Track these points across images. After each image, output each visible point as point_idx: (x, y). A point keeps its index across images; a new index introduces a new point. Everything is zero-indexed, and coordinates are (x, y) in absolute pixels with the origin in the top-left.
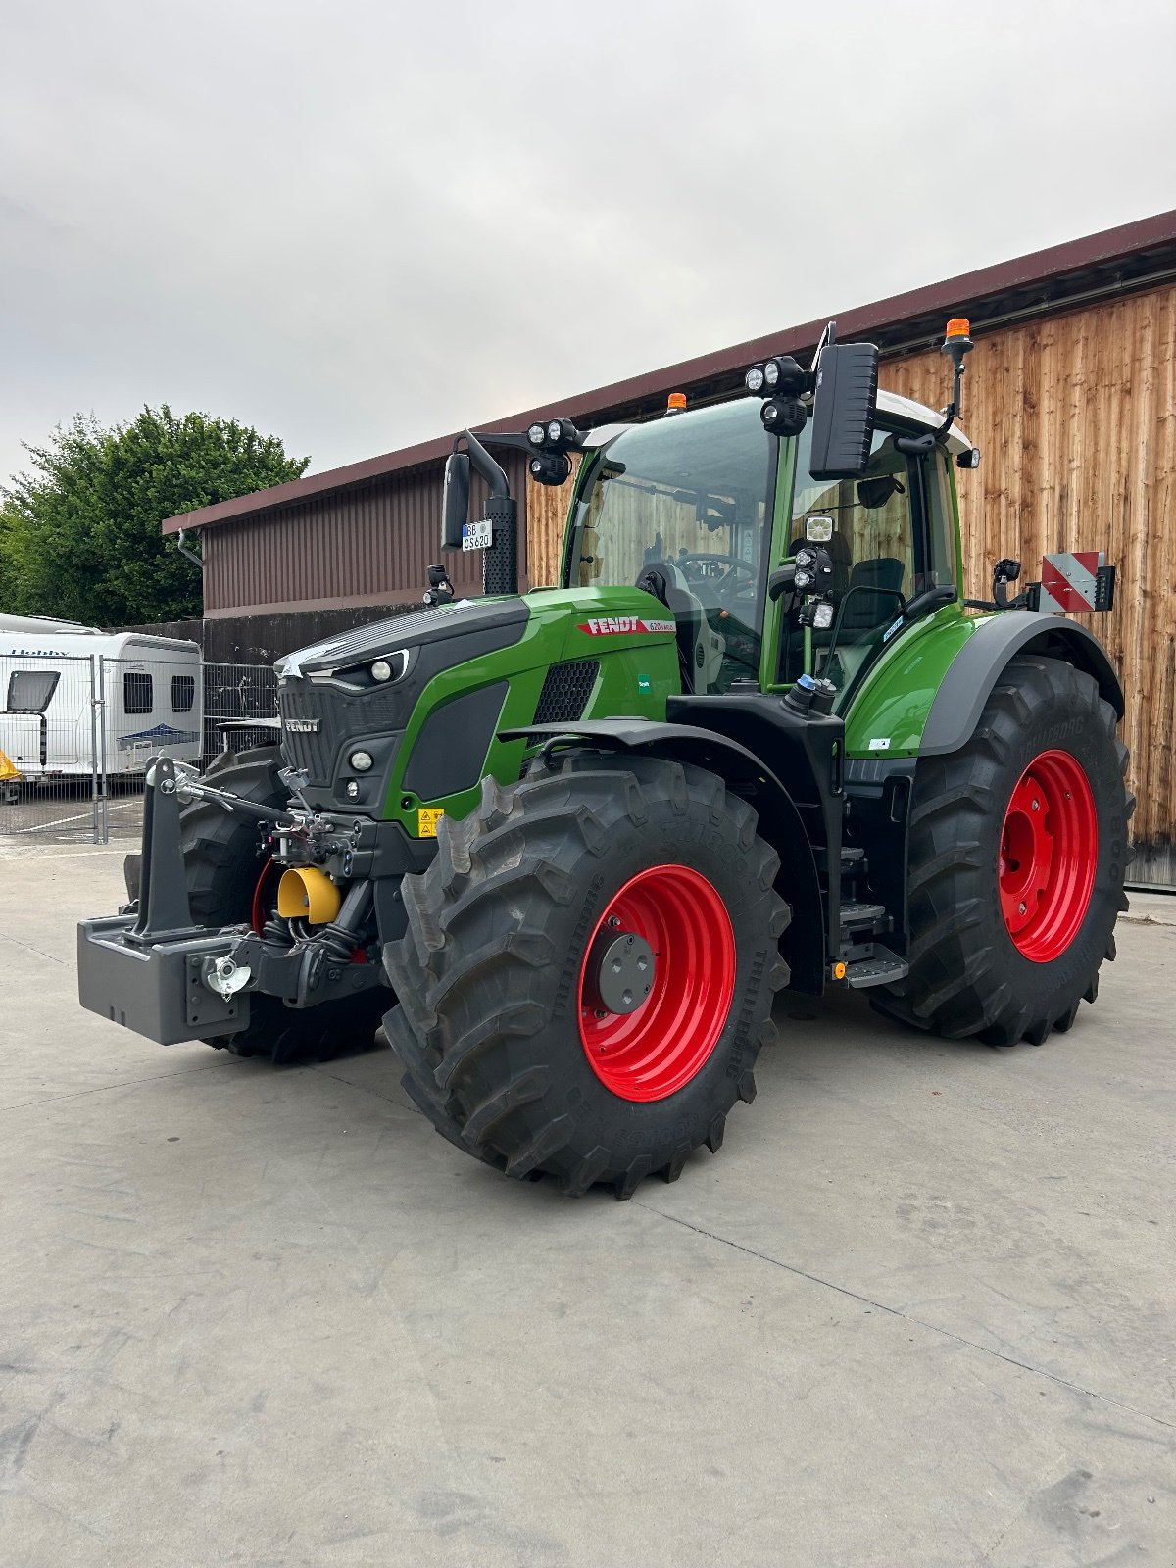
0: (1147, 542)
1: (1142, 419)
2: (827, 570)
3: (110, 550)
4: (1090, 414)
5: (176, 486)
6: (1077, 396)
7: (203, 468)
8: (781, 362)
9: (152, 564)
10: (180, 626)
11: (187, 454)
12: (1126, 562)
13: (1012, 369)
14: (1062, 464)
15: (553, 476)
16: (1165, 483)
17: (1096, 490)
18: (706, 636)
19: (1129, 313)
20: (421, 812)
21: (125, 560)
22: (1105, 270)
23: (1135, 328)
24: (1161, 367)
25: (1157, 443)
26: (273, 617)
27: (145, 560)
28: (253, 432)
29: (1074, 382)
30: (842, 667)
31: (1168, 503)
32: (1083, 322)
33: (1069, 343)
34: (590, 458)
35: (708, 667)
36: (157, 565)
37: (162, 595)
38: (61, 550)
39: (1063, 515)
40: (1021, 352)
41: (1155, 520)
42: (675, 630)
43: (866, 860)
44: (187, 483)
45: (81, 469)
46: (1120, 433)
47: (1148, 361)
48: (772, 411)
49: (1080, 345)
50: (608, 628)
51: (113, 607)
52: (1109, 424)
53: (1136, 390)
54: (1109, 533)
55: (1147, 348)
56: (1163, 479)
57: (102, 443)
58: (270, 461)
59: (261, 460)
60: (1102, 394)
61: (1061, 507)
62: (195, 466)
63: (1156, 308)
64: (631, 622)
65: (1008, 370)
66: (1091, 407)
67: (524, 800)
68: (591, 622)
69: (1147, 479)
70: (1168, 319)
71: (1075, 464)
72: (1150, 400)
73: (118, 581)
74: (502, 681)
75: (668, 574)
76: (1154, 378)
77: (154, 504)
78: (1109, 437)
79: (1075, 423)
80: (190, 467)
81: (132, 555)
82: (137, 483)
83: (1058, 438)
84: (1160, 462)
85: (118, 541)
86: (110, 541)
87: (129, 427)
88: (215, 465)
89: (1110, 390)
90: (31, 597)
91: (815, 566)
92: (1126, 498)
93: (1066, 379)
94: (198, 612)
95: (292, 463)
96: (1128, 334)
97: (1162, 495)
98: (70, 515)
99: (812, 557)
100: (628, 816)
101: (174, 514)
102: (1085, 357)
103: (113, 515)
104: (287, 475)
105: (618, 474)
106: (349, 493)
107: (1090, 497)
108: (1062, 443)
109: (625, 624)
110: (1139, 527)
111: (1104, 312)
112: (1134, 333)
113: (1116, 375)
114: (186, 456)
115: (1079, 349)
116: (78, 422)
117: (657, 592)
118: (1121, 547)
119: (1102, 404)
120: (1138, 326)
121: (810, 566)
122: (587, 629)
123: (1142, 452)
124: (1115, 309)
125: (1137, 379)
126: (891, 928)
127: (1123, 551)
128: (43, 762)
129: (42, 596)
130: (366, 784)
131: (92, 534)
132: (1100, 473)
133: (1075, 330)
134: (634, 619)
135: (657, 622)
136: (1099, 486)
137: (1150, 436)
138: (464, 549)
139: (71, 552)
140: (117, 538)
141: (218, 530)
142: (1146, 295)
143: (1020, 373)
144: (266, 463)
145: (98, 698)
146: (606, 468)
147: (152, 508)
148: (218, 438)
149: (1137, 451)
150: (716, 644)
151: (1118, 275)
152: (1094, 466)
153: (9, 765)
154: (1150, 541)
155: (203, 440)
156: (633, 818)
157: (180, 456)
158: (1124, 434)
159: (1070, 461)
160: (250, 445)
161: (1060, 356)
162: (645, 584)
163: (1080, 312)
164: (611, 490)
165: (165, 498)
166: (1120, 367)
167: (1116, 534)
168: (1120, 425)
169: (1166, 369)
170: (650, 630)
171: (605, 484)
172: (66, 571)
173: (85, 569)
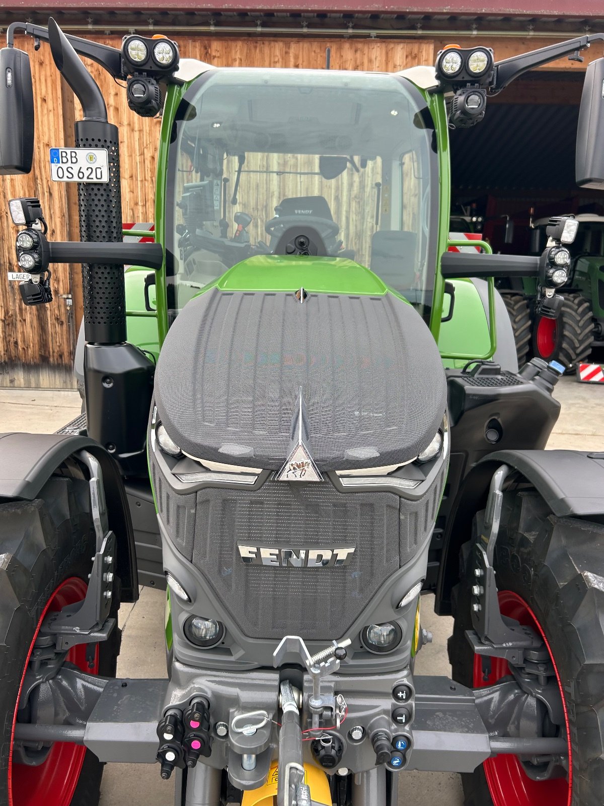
48: (473, 101)
163: (237, 40)
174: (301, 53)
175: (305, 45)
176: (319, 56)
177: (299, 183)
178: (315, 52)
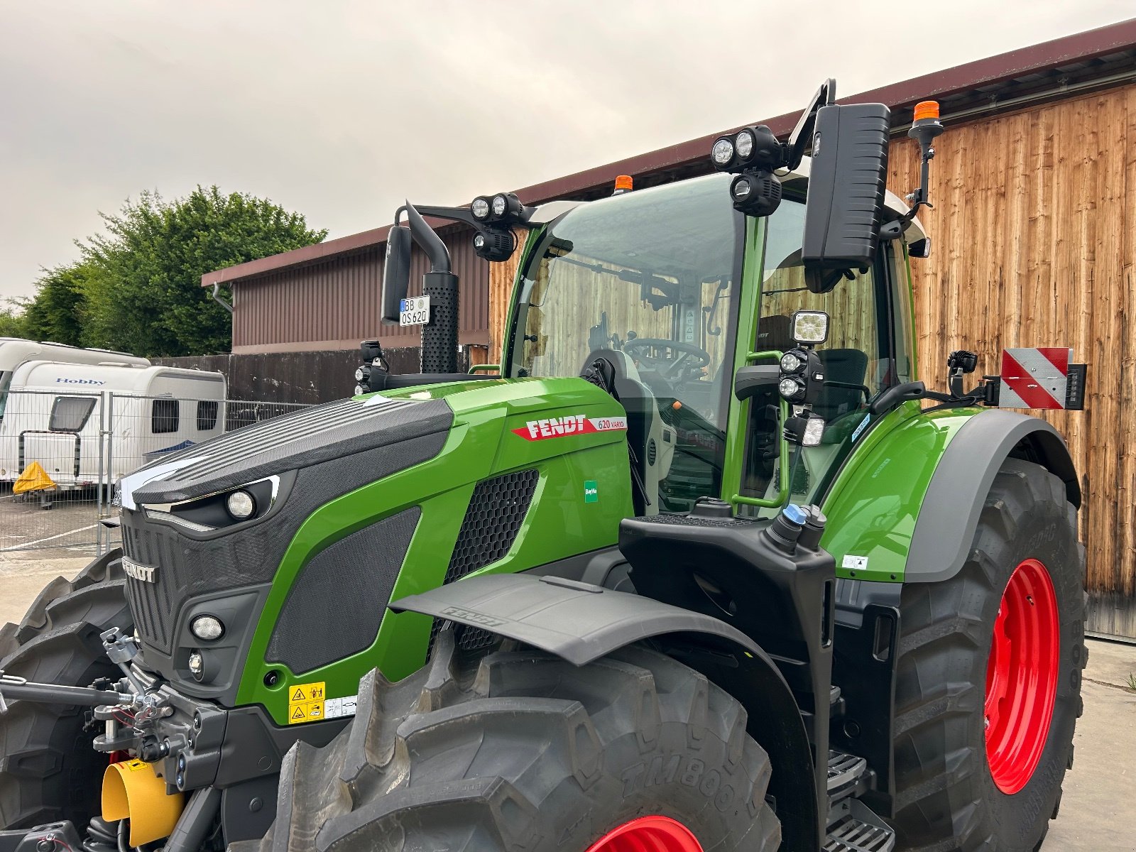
0: (1020, 323)
1: (1015, 218)
2: (819, 377)
3: (164, 297)
4: (968, 213)
5: (218, 248)
6: (957, 197)
7: (240, 235)
8: (755, 131)
9: (196, 309)
10: (212, 360)
11: (228, 224)
12: (1001, 339)
13: (899, 173)
14: (943, 255)
15: (498, 252)
16: (1036, 273)
17: (973, 278)
18: (658, 428)
19: (1003, 129)
20: (293, 690)
21: (175, 305)
22: (980, 92)
23: (1008, 141)
24: (1032, 175)
25: (1029, 239)
26: (284, 355)
27: (191, 306)
28: (281, 209)
29: (954, 185)
30: (807, 468)
31: (1039, 290)
32: (962, 136)
33: (950, 153)
34: (536, 234)
35: (660, 463)
36: (201, 309)
37: (205, 332)
38: (126, 294)
39: (944, 297)
40: (908, 160)
41: (1028, 305)
42: (626, 426)
43: (842, 700)
44: (226, 246)
45: (146, 233)
46: (995, 229)
47: (1020, 169)
48: (742, 187)
49: (960, 155)
50: (550, 430)
51: (167, 340)
52: (986, 221)
53: (1009, 194)
54: (986, 314)
55: (1020, 158)
56: (1034, 270)
57: (162, 212)
58: (294, 232)
59: (287, 231)
60: (980, 196)
61: (943, 290)
62: (234, 234)
63: (1027, 125)
64: (577, 421)
65: (896, 175)
66: (969, 207)
67: (410, 746)
68: (531, 425)
69: (1019, 269)
70: (1038, 134)
71: (954, 255)
72: (1023, 202)
73: (171, 321)
74: (412, 509)
75: (617, 360)
76: (1026, 184)
77: (199, 262)
78: (985, 233)
79: (955, 221)
80: (230, 234)
81: (180, 301)
82: (188, 245)
83: (940, 231)
84: (1032, 255)
85: (169, 290)
86: (164, 290)
87: (184, 202)
88: (250, 233)
89: (986, 192)
90: (105, 330)
91: (806, 372)
92: (1001, 285)
93: (947, 183)
94: (228, 349)
95: (311, 234)
96: (1003, 146)
97: (1034, 283)
98: (136, 268)
99: (802, 360)
100: (573, 776)
101: (215, 270)
102: (964, 164)
103: (167, 269)
104: (307, 243)
105: (564, 252)
106: (348, 258)
107: (969, 283)
108: (944, 236)
109: (570, 424)
110: (1013, 308)
111: (981, 129)
112: (1008, 146)
113: (991, 180)
114: (226, 225)
115: (958, 159)
116: (145, 197)
117: (606, 381)
118: (997, 326)
119: (979, 204)
120: (1011, 140)
121: (798, 372)
122: (525, 433)
123: (1015, 246)
124: (990, 125)
125: (1010, 183)
126: (873, 786)
127: (999, 330)
128: (77, 474)
129: (113, 330)
130: (214, 658)
131: (150, 284)
132: (977, 262)
133: (955, 142)
134: (581, 418)
135: (606, 419)
136: (977, 273)
137: (1022, 232)
138: (401, 324)
139: (135, 297)
140: (169, 287)
141: (245, 284)
142: (1018, 114)
143: (906, 176)
144: (290, 234)
145: (106, 429)
146: (552, 245)
147: (198, 265)
148: (254, 213)
149: (1011, 245)
150: (667, 438)
151: (993, 97)
152: (971, 257)
153: (45, 476)
154: (1023, 322)
155: (241, 213)
156: (580, 779)
157: (223, 225)
158: (999, 231)
159: (951, 252)
160: (278, 219)
161: (941, 164)
162: (593, 371)
163: (959, 127)
164: (557, 268)
165: (209, 258)
166: (995, 173)
167: (992, 315)
168: (996, 223)
169: (1036, 177)
170: (598, 429)
171: (552, 261)
172: (131, 312)
173: (146, 310)
174: (1056, 121)
175: (1064, 109)
176: (1086, 117)
177: (1053, 299)
178: (1079, 114)
